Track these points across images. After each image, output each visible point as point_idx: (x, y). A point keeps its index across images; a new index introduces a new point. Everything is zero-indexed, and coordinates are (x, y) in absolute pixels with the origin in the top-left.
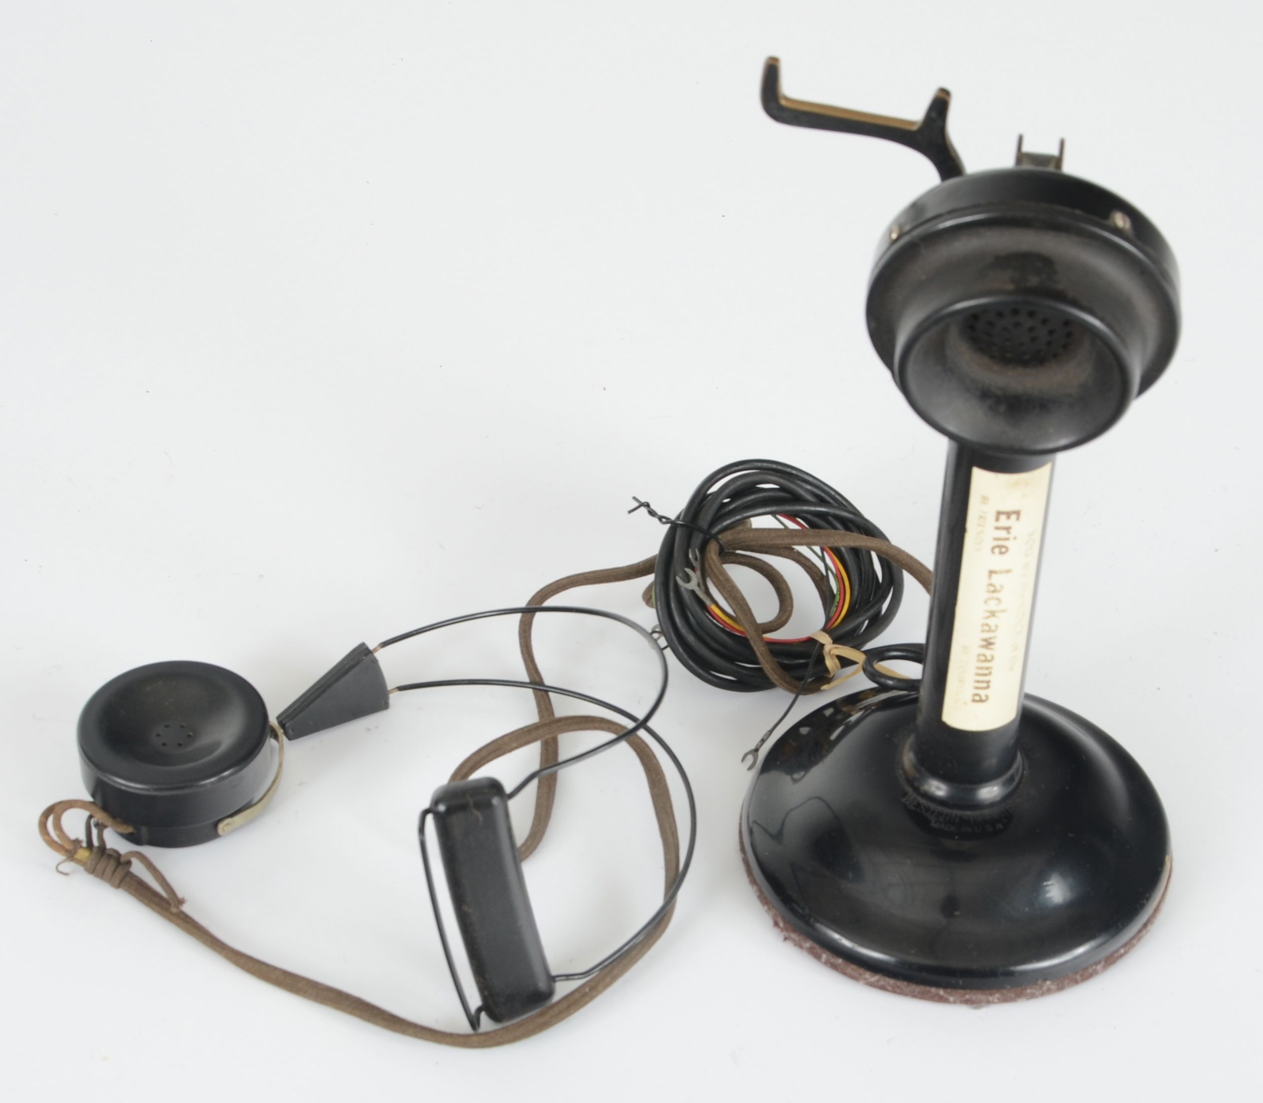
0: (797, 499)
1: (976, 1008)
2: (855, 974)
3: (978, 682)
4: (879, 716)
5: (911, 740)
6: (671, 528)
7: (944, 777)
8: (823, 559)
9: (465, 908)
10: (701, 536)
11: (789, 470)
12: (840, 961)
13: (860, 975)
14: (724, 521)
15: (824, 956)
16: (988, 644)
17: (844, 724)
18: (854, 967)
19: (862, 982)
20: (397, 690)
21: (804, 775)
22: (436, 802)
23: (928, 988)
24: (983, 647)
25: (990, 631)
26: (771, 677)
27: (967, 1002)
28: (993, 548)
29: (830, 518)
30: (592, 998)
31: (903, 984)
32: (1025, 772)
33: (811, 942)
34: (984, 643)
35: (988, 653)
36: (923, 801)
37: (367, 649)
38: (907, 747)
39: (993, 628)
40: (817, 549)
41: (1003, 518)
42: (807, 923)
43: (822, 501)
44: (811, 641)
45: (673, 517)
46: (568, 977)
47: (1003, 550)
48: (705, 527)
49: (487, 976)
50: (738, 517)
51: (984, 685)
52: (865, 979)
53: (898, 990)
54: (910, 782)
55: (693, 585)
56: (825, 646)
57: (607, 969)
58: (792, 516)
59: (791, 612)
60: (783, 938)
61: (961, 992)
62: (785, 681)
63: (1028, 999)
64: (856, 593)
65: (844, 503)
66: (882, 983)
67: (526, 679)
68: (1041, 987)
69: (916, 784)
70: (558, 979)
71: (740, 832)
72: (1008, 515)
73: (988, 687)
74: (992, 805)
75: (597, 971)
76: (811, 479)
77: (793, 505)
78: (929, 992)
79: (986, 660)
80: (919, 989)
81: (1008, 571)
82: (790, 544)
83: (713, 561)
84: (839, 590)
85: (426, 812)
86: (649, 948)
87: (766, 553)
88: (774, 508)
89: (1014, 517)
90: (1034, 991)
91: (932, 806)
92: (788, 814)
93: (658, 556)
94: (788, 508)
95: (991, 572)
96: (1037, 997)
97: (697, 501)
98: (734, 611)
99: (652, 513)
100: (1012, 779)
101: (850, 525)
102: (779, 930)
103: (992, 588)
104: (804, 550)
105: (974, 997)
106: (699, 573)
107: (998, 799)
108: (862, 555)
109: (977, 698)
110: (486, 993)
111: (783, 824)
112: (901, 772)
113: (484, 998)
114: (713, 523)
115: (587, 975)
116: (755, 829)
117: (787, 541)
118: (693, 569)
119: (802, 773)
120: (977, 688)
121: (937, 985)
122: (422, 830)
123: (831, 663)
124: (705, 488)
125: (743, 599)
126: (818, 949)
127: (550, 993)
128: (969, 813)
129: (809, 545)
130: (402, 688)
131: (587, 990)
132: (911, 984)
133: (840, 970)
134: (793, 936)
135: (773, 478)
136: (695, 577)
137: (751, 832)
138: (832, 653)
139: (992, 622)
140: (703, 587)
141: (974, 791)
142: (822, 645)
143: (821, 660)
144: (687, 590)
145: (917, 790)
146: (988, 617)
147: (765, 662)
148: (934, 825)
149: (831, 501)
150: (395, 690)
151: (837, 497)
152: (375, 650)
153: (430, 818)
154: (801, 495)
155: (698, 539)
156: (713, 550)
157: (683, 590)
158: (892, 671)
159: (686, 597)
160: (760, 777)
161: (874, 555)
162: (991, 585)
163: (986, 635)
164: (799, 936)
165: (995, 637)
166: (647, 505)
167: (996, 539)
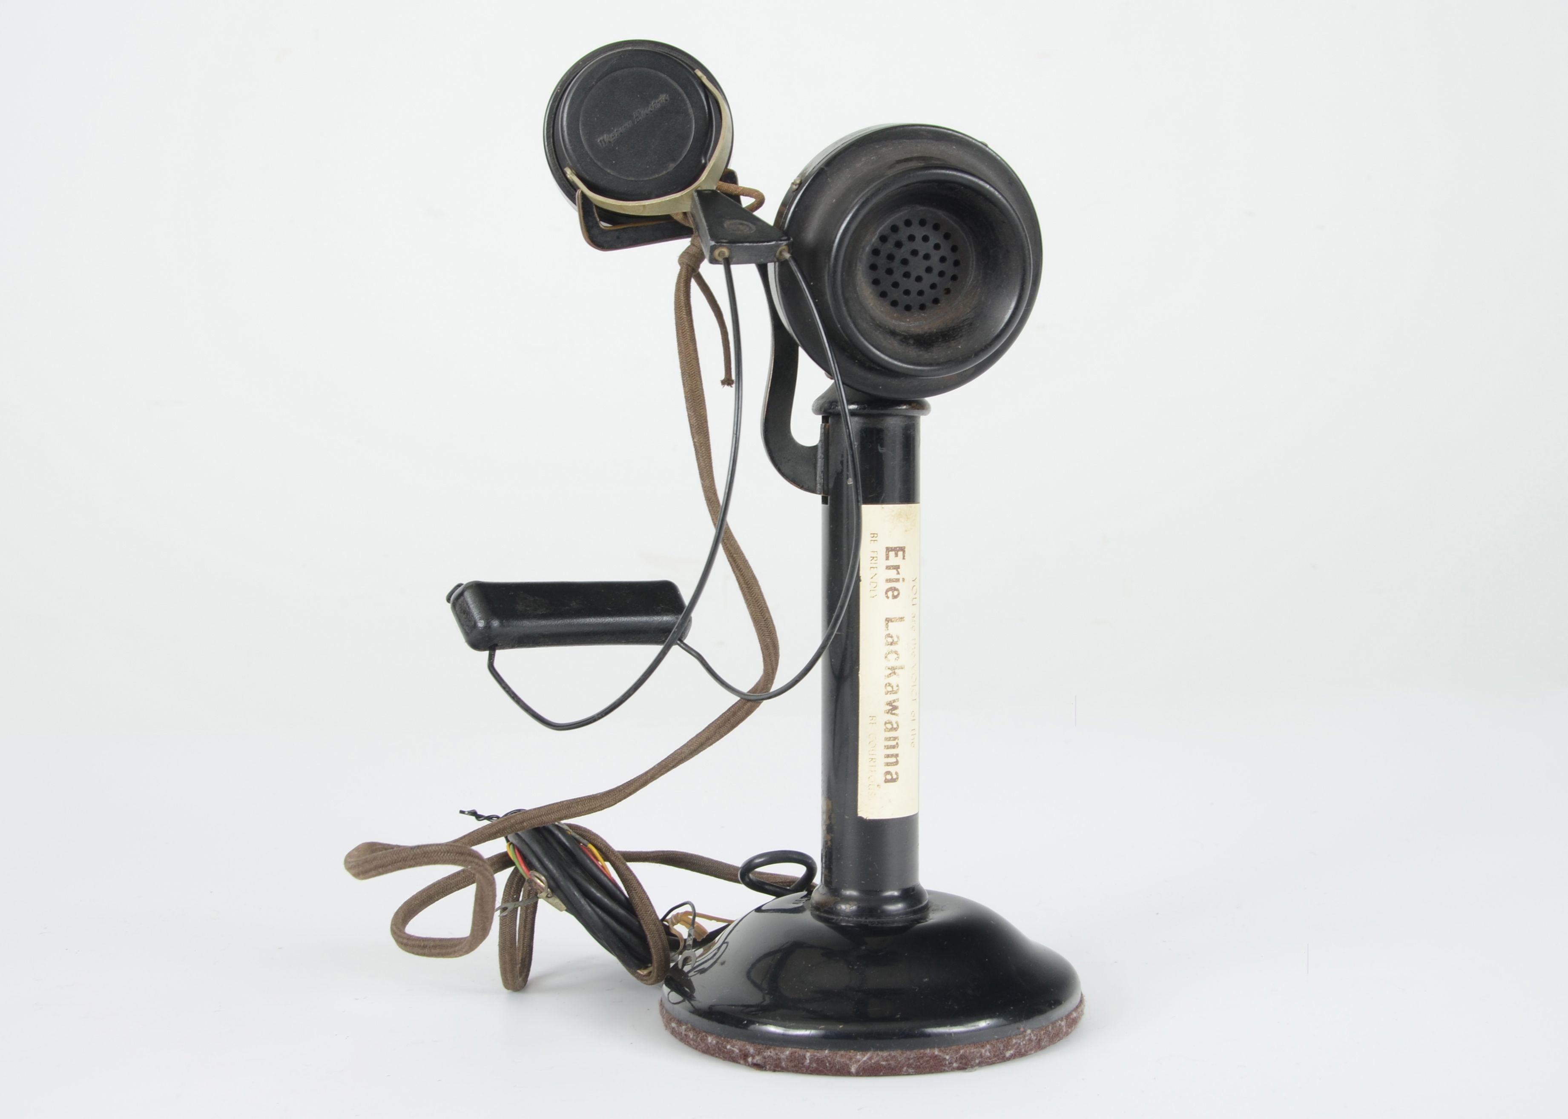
3: (887, 755)
16: (893, 708)
24: (888, 711)
25: (892, 691)
28: (886, 591)
34: (889, 707)
35: (893, 719)
39: (895, 688)
41: (892, 555)
47: (896, 593)
51: (893, 760)
72: (896, 551)
73: (896, 762)
79: (893, 729)
81: (901, 619)
89: (900, 553)
95: (888, 620)
103: (890, 640)
109: (889, 777)
120: (887, 764)
139: (893, 680)
146: (890, 676)
162: (889, 636)
163: (891, 697)
165: (898, 700)
167: (889, 581)
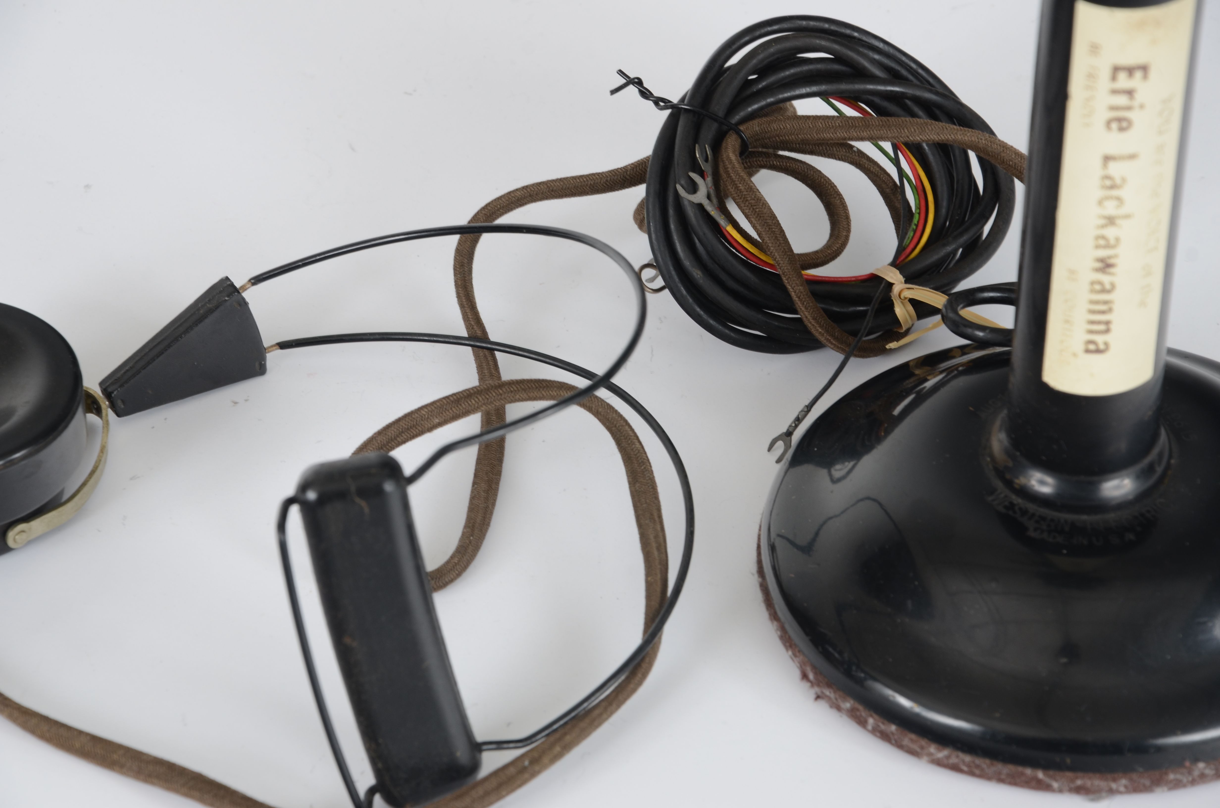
0: (861, 74)
1: (1093, 800)
2: (915, 747)
3: (1092, 322)
4: (962, 382)
5: (1004, 413)
6: (671, 116)
7: (1048, 467)
8: (896, 163)
9: (347, 640)
10: (715, 125)
11: (848, 32)
12: (893, 728)
13: (922, 748)
14: (750, 105)
15: (871, 721)
16: (1106, 265)
17: (915, 393)
18: (913, 736)
19: (925, 758)
20: (277, 347)
21: (853, 467)
22: (304, 487)
23: (1020, 769)
24: (1098, 270)
25: (1108, 246)
26: (813, 331)
27: (1079, 790)
28: (1109, 123)
29: (908, 102)
30: (534, 775)
31: (983, 763)
32: (1173, 461)
33: (852, 702)
34: (1099, 265)
35: (1106, 279)
36: (1018, 500)
37: (232, 285)
38: (998, 423)
39: (1112, 242)
40: (887, 146)
41: (1122, 76)
42: (848, 674)
43: (895, 77)
44: (874, 279)
45: (675, 99)
46: (500, 745)
47: (1124, 124)
48: (721, 114)
49: (380, 741)
50: (770, 100)
51: (1102, 327)
52: (930, 755)
53: (977, 772)
54: (1000, 473)
55: (700, 197)
56: (894, 286)
57: (557, 735)
58: (851, 100)
59: (847, 238)
60: (814, 696)
61: (1069, 774)
62: (833, 336)
63: (1171, 789)
64: (943, 211)
65: (931, 80)
66: (953, 760)
67: (463, 332)
68: (1190, 772)
69: (1008, 476)
70: (485, 747)
71: (759, 547)
72: (1130, 71)
73: (1107, 331)
74: (1122, 505)
75: (542, 737)
76: (881, 45)
77: (852, 83)
78: (1022, 774)
79: (1104, 291)
80: (1006, 769)
81: (1132, 157)
82: (845, 139)
83: (731, 161)
84: (918, 207)
85: (288, 503)
86: (619, 706)
87: (812, 153)
88: (823, 87)
89: (1138, 74)
90: (1179, 776)
91: (1031, 507)
92: (825, 523)
93: (651, 158)
94: (844, 86)
95: (1107, 159)
96: (1184, 786)
97: (711, 76)
98: (759, 235)
99: (645, 94)
100: (1150, 469)
101: (937, 112)
102: (809, 684)
103: (1108, 183)
104: (866, 147)
105: (1088, 783)
106: (709, 179)
107: (1131, 497)
108: (954, 156)
109: (1092, 347)
110: (380, 765)
111: (817, 534)
112: (989, 459)
113: (378, 772)
114: (733, 108)
115: (529, 742)
116: (780, 544)
117: (840, 134)
118: (702, 174)
119: (849, 465)
120: (1091, 332)
121: (1035, 764)
122: (281, 526)
123: (902, 311)
124: (723, 57)
125: (773, 217)
126: (863, 712)
127: (475, 766)
128: (1084, 517)
129: (874, 140)
130: (284, 345)
131: (526, 763)
132: (995, 762)
133: (893, 742)
134: (827, 692)
135: (823, 43)
136: (704, 186)
137: (773, 548)
138: (902, 297)
139: (1111, 232)
140: (715, 200)
141: (1094, 485)
142: (890, 285)
143: (887, 305)
144: (692, 203)
145: (1009, 484)
146: (1103, 226)
147: (803, 309)
148: (1032, 533)
149: (911, 77)
150: (274, 348)
151: (920, 71)
152: (244, 288)
153: (295, 512)
154: (865, 68)
155: (709, 131)
156: (731, 145)
157: (686, 203)
158: (985, 320)
159: (691, 213)
160: (791, 470)
161: (972, 155)
162: (1107, 177)
163: (1103, 253)
164: (835, 692)
165: (1116, 256)
166: (638, 82)
167: (1113, 108)
